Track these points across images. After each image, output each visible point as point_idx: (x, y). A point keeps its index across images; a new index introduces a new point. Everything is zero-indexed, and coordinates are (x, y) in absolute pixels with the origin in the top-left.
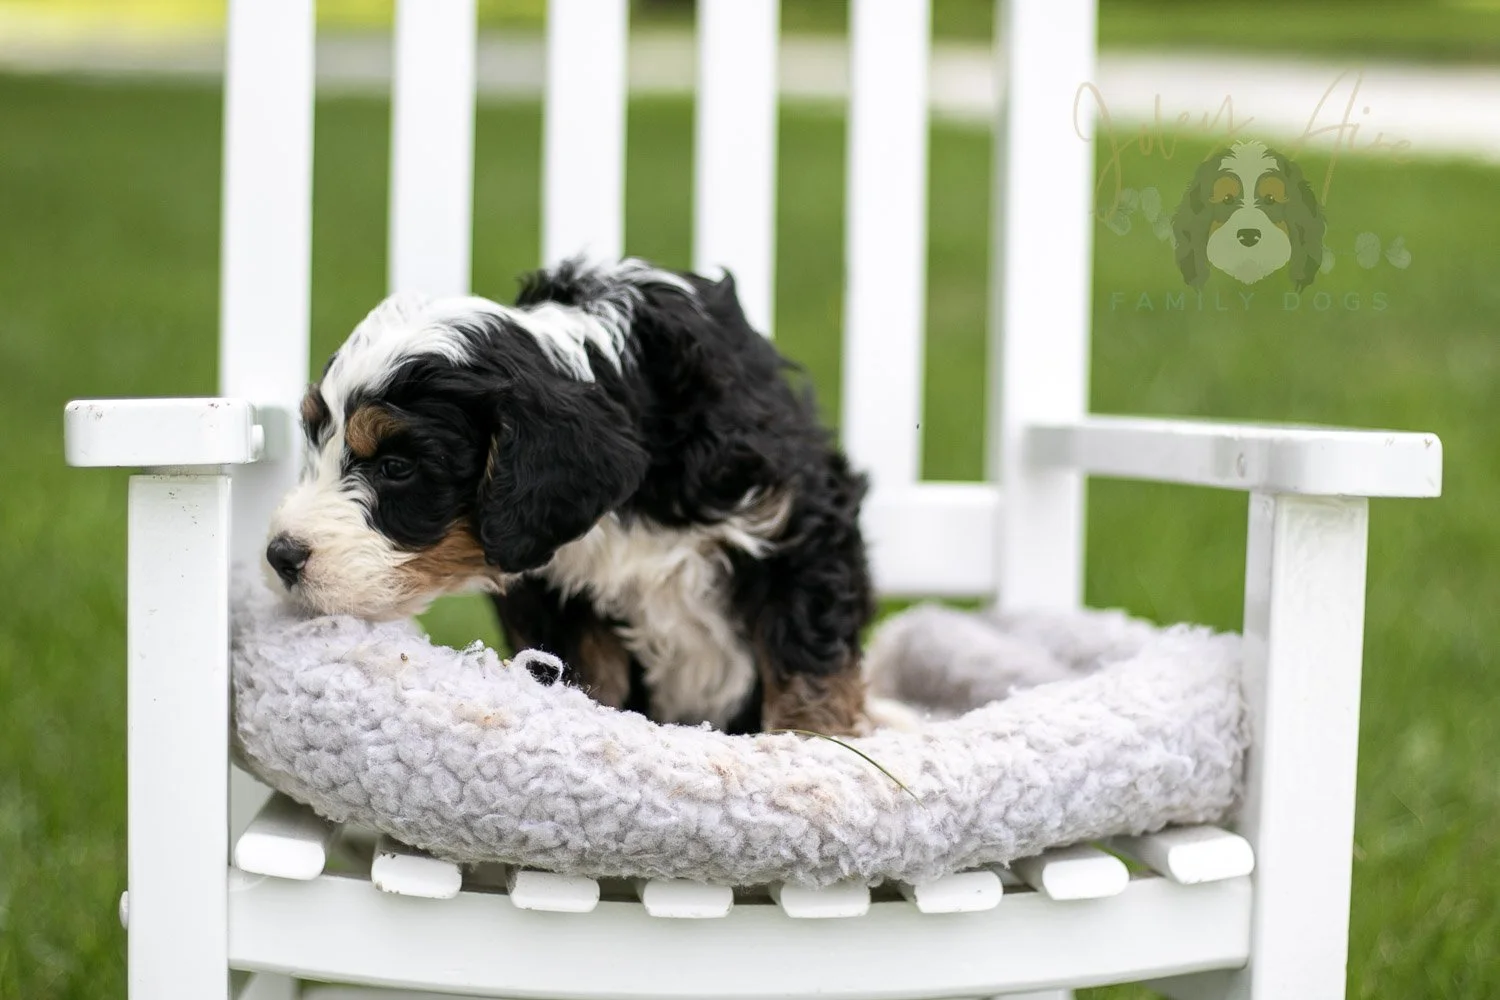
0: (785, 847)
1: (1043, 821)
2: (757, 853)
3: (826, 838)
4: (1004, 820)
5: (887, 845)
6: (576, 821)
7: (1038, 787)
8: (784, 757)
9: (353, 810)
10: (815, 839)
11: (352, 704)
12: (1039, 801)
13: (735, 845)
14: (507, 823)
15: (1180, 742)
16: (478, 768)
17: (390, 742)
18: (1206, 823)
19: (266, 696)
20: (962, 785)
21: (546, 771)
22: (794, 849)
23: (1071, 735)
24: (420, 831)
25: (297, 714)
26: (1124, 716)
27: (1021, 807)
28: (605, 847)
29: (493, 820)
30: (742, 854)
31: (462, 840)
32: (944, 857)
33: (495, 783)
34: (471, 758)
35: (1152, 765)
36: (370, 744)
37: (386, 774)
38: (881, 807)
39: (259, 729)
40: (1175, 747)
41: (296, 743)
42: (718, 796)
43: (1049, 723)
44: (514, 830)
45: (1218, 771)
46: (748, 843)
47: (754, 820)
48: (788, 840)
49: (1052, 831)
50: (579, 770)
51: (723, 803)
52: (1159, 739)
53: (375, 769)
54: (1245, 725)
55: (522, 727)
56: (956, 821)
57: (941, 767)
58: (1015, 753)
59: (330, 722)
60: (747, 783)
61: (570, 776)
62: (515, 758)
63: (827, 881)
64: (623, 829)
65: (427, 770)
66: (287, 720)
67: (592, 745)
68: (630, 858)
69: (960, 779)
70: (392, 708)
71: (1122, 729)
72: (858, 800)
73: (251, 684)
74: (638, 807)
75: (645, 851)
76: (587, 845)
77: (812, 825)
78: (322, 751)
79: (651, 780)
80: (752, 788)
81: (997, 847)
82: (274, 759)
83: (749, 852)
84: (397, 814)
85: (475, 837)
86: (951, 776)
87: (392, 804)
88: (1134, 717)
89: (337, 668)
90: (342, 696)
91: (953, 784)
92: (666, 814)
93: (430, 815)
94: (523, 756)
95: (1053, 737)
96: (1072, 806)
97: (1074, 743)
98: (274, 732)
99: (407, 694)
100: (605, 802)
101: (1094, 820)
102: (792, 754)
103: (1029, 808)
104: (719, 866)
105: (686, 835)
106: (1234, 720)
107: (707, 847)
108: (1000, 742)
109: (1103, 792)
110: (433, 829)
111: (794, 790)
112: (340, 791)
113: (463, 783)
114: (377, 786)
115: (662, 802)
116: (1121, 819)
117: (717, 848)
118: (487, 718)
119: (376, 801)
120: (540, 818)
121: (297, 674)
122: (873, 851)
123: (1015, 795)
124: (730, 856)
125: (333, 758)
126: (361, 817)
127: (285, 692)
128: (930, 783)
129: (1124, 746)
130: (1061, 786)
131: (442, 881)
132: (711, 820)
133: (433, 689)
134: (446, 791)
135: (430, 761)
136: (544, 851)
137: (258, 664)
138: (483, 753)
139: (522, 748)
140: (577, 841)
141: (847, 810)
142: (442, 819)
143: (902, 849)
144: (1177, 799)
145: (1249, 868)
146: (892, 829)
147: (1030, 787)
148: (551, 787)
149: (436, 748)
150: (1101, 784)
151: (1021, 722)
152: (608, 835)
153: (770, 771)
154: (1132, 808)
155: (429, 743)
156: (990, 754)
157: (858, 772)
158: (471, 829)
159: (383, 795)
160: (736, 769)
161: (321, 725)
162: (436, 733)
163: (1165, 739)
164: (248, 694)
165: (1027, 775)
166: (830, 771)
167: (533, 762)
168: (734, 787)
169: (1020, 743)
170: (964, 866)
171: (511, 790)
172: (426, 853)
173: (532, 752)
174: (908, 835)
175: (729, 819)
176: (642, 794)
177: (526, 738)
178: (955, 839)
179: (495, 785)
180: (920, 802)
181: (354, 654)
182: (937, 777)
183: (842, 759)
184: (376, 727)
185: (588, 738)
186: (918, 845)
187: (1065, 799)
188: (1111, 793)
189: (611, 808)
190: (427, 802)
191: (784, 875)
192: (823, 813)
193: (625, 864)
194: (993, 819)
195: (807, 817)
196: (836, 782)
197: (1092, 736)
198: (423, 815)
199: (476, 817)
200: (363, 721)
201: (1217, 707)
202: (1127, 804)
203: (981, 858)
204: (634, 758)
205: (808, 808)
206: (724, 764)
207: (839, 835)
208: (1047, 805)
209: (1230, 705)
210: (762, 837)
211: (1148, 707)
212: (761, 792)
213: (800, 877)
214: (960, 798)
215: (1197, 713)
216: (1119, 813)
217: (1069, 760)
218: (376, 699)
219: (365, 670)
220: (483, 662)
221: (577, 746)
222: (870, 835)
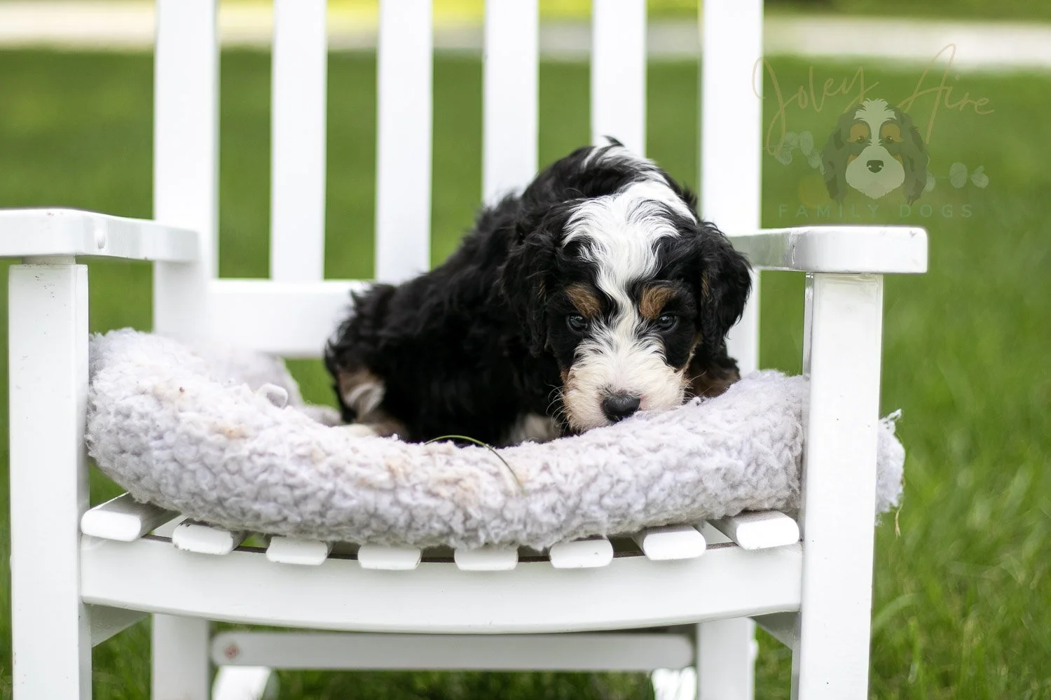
0: (437, 522)
1: (629, 505)
2: (419, 526)
3: (467, 517)
4: (599, 503)
5: (512, 522)
6: (292, 502)
7: (624, 481)
8: (440, 460)
9: (153, 495)
10: (459, 517)
11: (147, 422)
12: (625, 491)
13: (402, 521)
14: (246, 504)
15: (740, 452)
16: (225, 465)
17: (170, 448)
18: (773, 510)
19: (99, 416)
20: (567, 480)
21: (268, 468)
22: (445, 523)
23: (653, 445)
24: (193, 510)
25: (115, 428)
26: (698, 433)
27: (612, 495)
28: (313, 521)
29: (237, 502)
30: (409, 526)
31: (218, 515)
32: (558, 530)
33: (236, 477)
34: (220, 458)
35: (714, 467)
36: (156, 449)
37: (166, 470)
38: (507, 494)
39: (96, 439)
40: (735, 454)
41: (113, 448)
42: (389, 486)
43: (638, 438)
44: (251, 510)
45: (771, 472)
46: (412, 519)
47: (414, 503)
48: (439, 517)
49: (638, 512)
50: (292, 468)
51: (394, 490)
52: (722, 449)
53: (160, 467)
54: (799, 440)
55: (256, 437)
56: (564, 505)
57: (553, 467)
58: (611, 457)
59: (133, 434)
60: (411, 477)
61: (286, 472)
62: (249, 458)
63: (473, 545)
64: (325, 508)
65: (191, 467)
66: (110, 432)
67: (301, 451)
68: (333, 529)
69: (566, 476)
70: (171, 425)
71: (694, 442)
72: (491, 489)
73: (94, 408)
74: (332, 493)
75: (339, 524)
76: (299, 519)
77: (458, 506)
78: (129, 453)
79: (343, 476)
80: (414, 481)
81: (595, 523)
82: (103, 459)
83: (414, 525)
84: (173, 497)
85: (229, 514)
86: (560, 473)
87: (172, 490)
88: (704, 433)
89: (142, 398)
90: (142, 416)
91: (559, 478)
92: (351, 498)
93: (196, 498)
94: (255, 458)
95: (638, 445)
96: (652, 495)
97: (655, 451)
98: (102, 441)
99: (181, 415)
100: (309, 490)
101: (673, 506)
102: (449, 457)
103: (617, 496)
104: (395, 536)
105: (367, 512)
106: (788, 435)
107: (384, 522)
108: (601, 450)
109: (676, 486)
110: (200, 508)
111: (446, 482)
112: (143, 482)
113: (215, 475)
114: (161, 478)
115: (349, 489)
116: (696, 505)
117: (391, 522)
118: (231, 432)
119: (162, 488)
120: (268, 500)
121: (117, 401)
122: (503, 525)
123: (607, 487)
124: (401, 528)
125: (136, 459)
126: (158, 500)
127: (109, 413)
128: (546, 478)
129: (691, 454)
130: (643, 482)
131: (221, 543)
132: (384, 502)
133: (200, 411)
134: (205, 482)
135: (193, 461)
136: (274, 523)
137: (98, 396)
138: (228, 455)
139: (253, 452)
140: (294, 517)
141: (482, 498)
142: (204, 500)
143: (525, 525)
144: (741, 492)
145: (797, 537)
146: (515, 510)
147: (619, 481)
148: (273, 478)
149: (198, 452)
150: (674, 479)
151: (618, 436)
152: (313, 513)
153: (429, 469)
154: (702, 498)
155: (194, 448)
156: (601, 457)
157: (494, 470)
158: (224, 508)
159: (167, 485)
160: (404, 467)
161: (128, 436)
162: (198, 441)
163: (728, 449)
164: (92, 414)
165: (617, 473)
166: (474, 469)
167: (260, 461)
168: (401, 479)
169: (614, 450)
170: (576, 537)
171: (248, 481)
172: (203, 523)
173: (261, 455)
174: (529, 513)
175: (396, 502)
176: (336, 485)
177: (258, 445)
178: (563, 517)
179: (237, 477)
180: (536, 491)
181: (155, 388)
182: (551, 474)
183: (485, 461)
184: (160, 437)
185: (300, 445)
186: (536, 522)
187: (646, 490)
188: (683, 486)
189: (314, 494)
190: (193, 489)
191: (443, 541)
192: (464, 499)
193: (331, 533)
194: (591, 503)
195: (453, 501)
196: (476, 477)
197: (669, 446)
198: (193, 498)
199: (225, 499)
200: (153, 434)
201: (771, 426)
202: (698, 494)
203: (586, 532)
204: (330, 459)
205: (453, 495)
206: (394, 465)
207: (476, 514)
208: (632, 494)
209: (787, 425)
210: (422, 515)
211: (716, 427)
212: (421, 483)
213: (452, 543)
214: (566, 488)
215: (754, 431)
216: (694, 501)
217: (649, 463)
218: (162, 418)
219: (159, 399)
220: (238, 392)
221: (292, 451)
222: (500, 514)
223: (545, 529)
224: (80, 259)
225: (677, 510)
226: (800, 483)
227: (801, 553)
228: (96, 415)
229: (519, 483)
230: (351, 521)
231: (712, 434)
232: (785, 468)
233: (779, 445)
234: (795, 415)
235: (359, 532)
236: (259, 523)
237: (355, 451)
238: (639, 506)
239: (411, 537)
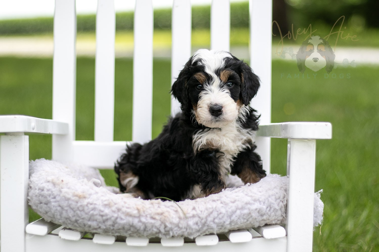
0: (155, 228)
1: (224, 222)
3: (166, 227)
4: (213, 221)
5: (182, 228)
6: (102, 221)
7: (222, 213)
8: (156, 206)
9: (52, 219)
10: (163, 226)
11: (50, 192)
12: (223, 217)
13: (142, 228)
14: (86, 222)
15: (264, 203)
16: (78, 208)
17: (58, 201)
18: (276, 224)
19: (33, 190)
20: (202, 213)
21: (94, 209)
22: (158, 229)
23: (233, 200)
24: (66, 224)
25: (38, 195)
26: (249, 196)
27: (218, 218)
28: (110, 228)
29: (82, 221)
30: (145, 230)
31: (76, 226)
32: (199, 231)
34: (76, 205)
35: (255, 208)
36: (53, 202)
37: (57, 210)
38: (180, 218)
39: (31, 199)
40: (262, 203)
41: (37, 202)
42: (137, 215)
43: (227, 198)
44: (87, 224)
45: (275, 210)
46: (146, 227)
47: (147, 222)
49: (228, 224)
50: (102, 209)
51: (139, 217)
52: (258, 202)
53: (54, 209)
54: (285, 199)
55: (89, 198)
56: (201, 222)
57: (197, 208)
58: (218, 205)
59: (45, 197)
61: (100, 210)
62: (87, 205)
63: (168, 237)
64: (114, 224)
65: (66, 208)
66: (36, 196)
67: (106, 203)
68: (118, 231)
69: (201, 211)
70: (59, 193)
71: (248, 199)
72: (174, 216)
73: (31, 187)
74: (117, 218)
75: (119, 229)
76: (105, 227)
77: (162, 223)
78: (43, 204)
79: (121, 212)
80: (146, 213)
81: (212, 228)
82: (34, 206)
83: (147, 229)
84: (59, 219)
85: (79, 226)
86: (199, 210)
87: (59, 217)
88: (251, 196)
89: (48, 184)
90: (48, 190)
91: (199, 212)
92: (124, 220)
94: (89, 205)
95: (227, 201)
96: (232, 218)
97: (233, 202)
98: (34, 199)
99: (62, 190)
100: (108, 217)
101: (240, 222)
102: (159, 205)
103: (220, 219)
104: (140, 233)
105: (129, 225)
106: (282, 197)
107: (135, 228)
108: (214, 202)
109: (241, 215)
110: (69, 223)
111: (158, 214)
112: (48, 214)
113: (74, 212)
114: (55, 213)
115: (123, 217)
116: (248, 222)
117: (138, 228)
118: (80, 196)
119: (55, 216)
120: (94, 220)
121: (39, 185)
122: (179, 229)
123: (216, 215)
124: (142, 231)
125: (46, 206)
126: (54, 220)
127: (36, 189)
128: (194, 212)
129: (247, 204)
130: (229, 214)
131: (76, 236)
132: (135, 222)
133: (69, 188)
134: (71, 214)
135: (67, 206)
136: (96, 229)
137: (32, 183)
138: (79, 204)
139: (88, 203)
140: (103, 227)
141: (171, 219)
142: (70, 221)
143: (187, 229)
144: (265, 217)
145: (285, 234)
146: (183, 224)
147: (220, 213)
148: (95, 213)
149: (68, 203)
150: (241, 213)
151: (220, 197)
152: (110, 225)
153: (152, 209)
154: (250, 219)
155: (67, 202)
156: (214, 205)
157: (175, 209)
158: (78, 223)
159: (57, 215)
160: (143, 209)
161: (43, 197)
162: (68, 199)
163: (260, 202)
165: (220, 210)
166: (168, 209)
167: (91, 207)
168: (142, 213)
169: (219, 202)
170: (205, 234)
171: (86, 214)
172: (70, 229)
173: (91, 204)
174: (188, 225)
175: (140, 221)
176: (118, 215)
177: (90, 200)
178: (200, 226)
179: (82, 213)
180: (190, 217)
181: (53, 180)
182: (196, 211)
183: (172, 206)
184: (55, 198)
185: (105, 201)
186: (190, 228)
187: (230, 217)
188: (244, 215)
189: (110, 218)
190: (66, 217)
191: (157, 235)
192: (165, 220)
193: (116, 232)
194: (210, 221)
195: (160, 221)
196: (169, 212)
197: (238, 201)
198: (66, 220)
199: (78, 220)
200: (52, 197)
201: (276, 194)
202: (249, 218)
203: (209, 232)
204: (116, 206)
205: (161, 218)
206: (140, 207)
207: (169, 225)
208: (225, 218)
209: (281, 193)
210: (149, 226)
211: (255, 194)
212: (149, 214)
213: (160, 236)
214: (201, 216)
215: (269, 195)
216: (248, 221)
217: (231, 207)
218: (55, 191)
219: (54, 184)
220: (83, 182)
221: (102, 203)
222: (177, 226)
223: (194, 231)
224: (26, 134)
225: (241, 224)
226: (286, 214)
227: (286, 240)
228: (31, 190)
229: (184, 214)
230: (123, 228)
231: (254, 196)
232: (281, 209)
233: (278, 201)
234: (284, 190)
235: (126, 232)
236: (90, 229)
237: (125, 203)
238: (228, 222)
239: (145, 234)
